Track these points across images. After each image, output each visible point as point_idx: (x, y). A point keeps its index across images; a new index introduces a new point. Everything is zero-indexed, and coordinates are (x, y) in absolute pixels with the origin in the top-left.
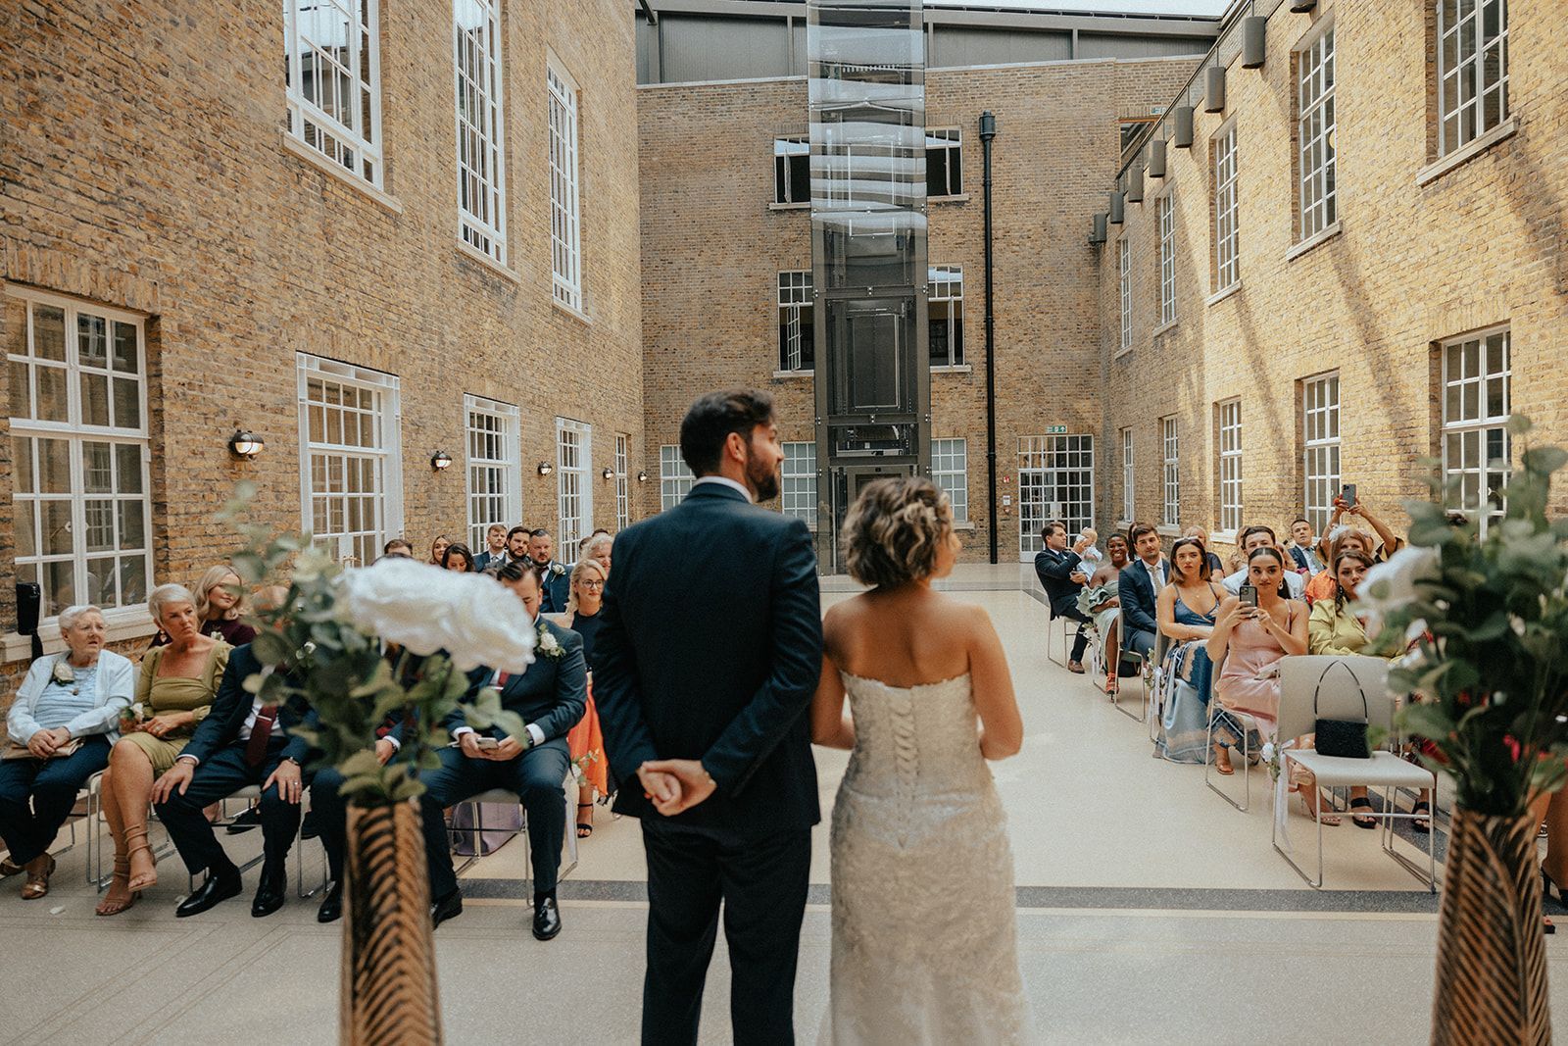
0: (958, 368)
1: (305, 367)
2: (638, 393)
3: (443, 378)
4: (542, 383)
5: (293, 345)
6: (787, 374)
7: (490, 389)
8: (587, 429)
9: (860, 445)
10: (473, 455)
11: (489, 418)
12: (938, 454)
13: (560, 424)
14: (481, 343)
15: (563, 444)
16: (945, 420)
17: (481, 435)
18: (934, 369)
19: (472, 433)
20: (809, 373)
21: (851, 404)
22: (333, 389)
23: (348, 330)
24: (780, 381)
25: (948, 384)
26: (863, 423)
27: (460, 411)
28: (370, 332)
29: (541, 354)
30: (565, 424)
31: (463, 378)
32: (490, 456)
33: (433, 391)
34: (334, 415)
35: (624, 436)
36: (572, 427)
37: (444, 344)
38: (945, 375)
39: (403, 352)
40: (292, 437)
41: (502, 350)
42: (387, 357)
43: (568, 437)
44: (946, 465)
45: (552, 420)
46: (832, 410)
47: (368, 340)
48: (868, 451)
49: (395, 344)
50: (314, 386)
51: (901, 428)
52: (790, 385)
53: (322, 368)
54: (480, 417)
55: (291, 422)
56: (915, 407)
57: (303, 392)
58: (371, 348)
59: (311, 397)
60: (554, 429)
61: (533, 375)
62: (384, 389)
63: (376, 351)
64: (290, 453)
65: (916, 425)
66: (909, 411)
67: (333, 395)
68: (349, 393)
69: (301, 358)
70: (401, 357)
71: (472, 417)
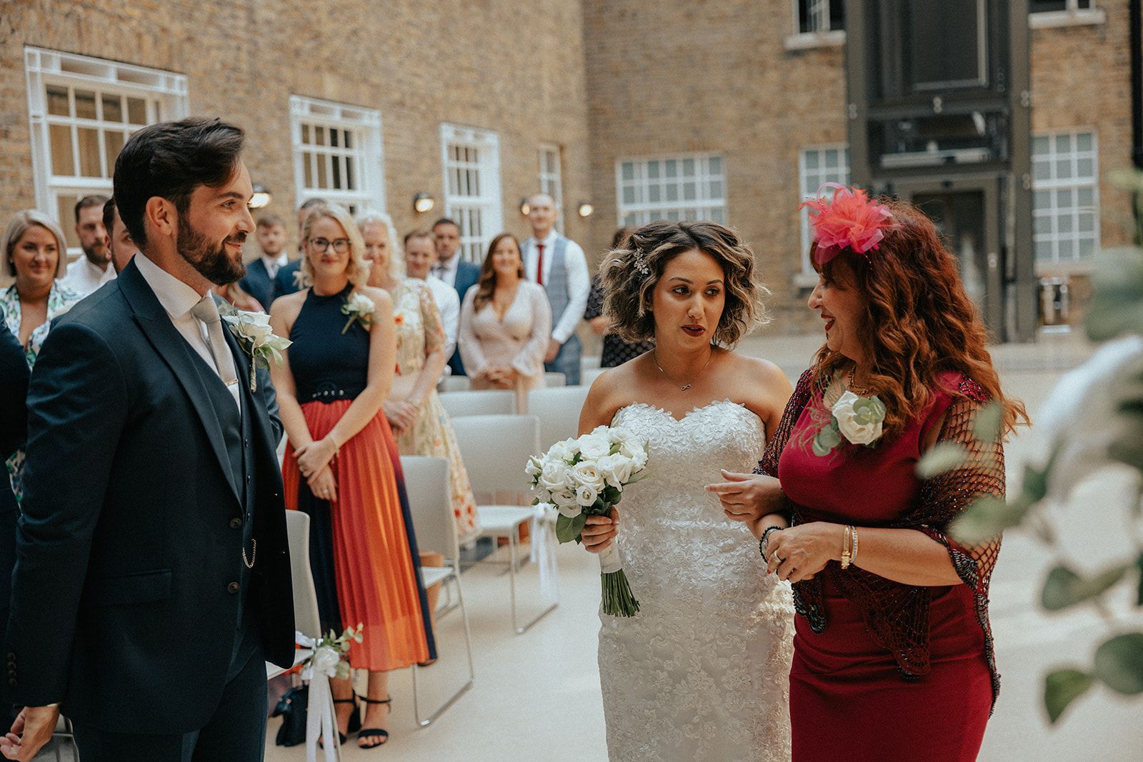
0: (1084, 16)
1: (37, 68)
2: (576, 80)
3: (255, 75)
4: (416, 75)
5: (19, 37)
6: (808, 40)
7: (331, 85)
8: (492, 139)
9: (919, 146)
10: (308, 184)
11: (334, 133)
12: (1048, 157)
13: (448, 133)
14: (314, 18)
15: (454, 164)
16: (1061, 101)
17: (321, 158)
18: (1040, 20)
19: (307, 156)
20: (838, 37)
21: (908, 81)
22: (85, 98)
23: (102, 11)
24: (797, 53)
25: (1064, 43)
26: (922, 112)
27: (285, 121)
28: (137, 13)
29: (413, 31)
30: (457, 133)
31: (287, 73)
32: (337, 185)
33: (240, 94)
34: (89, 136)
35: (554, 148)
36: (468, 139)
37: (254, 22)
38: (1062, 30)
39: (190, 39)
40: (24, 171)
41: (349, 28)
42: (165, 47)
43: (462, 153)
44: (1064, 170)
45: (435, 129)
46: (876, 94)
47: (134, 23)
48: (933, 154)
49: (177, 28)
50: (56, 96)
51: (988, 116)
52: (813, 57)
53: (65, 67)
54: (319, 130)
55: (21, 149)
56: (1007, 83)
57: (37, 106)
58: (139, 36)
59: (52, 110)
60: (438, 141)
61: (400, 63)
62: (165, 95)
63: (148, 40)
64: (21, 194)
65: (1011, 112)
66: (1000, 89)
67: (86, 106)
68: (112, 103)
69: (32, 56)
70: (187, 46)
71: (305, 128)
